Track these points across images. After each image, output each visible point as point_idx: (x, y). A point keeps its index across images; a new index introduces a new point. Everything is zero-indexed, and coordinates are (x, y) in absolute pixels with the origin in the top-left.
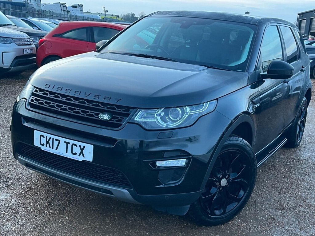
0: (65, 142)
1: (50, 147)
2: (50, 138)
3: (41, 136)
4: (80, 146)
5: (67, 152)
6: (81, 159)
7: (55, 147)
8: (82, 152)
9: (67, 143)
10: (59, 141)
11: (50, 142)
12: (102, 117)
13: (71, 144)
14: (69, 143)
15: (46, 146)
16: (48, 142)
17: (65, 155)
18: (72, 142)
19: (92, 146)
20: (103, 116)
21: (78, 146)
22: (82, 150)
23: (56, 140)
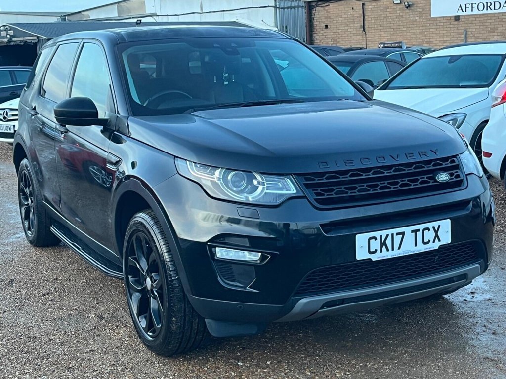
0: (412, 231)
1: (388, 250)
2: (388, 236)
3: (371, 238)
4: (434, 228)
5: (416, 245)
6: (435, 246)
7: (396, 246)
8: (437, 236)
9: (415, 231)
10: (403, 234)
11: (386, 242)
12: (441, 179)
13: (421, 231)
14: (418, 230)
15: (381, 251)
16: (383, 244)
17: (413, 252)
18: (421, 227)
19: (449, 221)
20: (441, 176)
21: (432, 229)
22: (436, 232)
23: (398, 234)
